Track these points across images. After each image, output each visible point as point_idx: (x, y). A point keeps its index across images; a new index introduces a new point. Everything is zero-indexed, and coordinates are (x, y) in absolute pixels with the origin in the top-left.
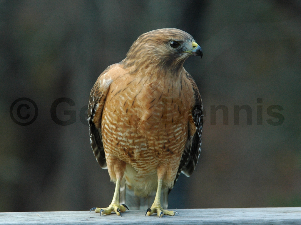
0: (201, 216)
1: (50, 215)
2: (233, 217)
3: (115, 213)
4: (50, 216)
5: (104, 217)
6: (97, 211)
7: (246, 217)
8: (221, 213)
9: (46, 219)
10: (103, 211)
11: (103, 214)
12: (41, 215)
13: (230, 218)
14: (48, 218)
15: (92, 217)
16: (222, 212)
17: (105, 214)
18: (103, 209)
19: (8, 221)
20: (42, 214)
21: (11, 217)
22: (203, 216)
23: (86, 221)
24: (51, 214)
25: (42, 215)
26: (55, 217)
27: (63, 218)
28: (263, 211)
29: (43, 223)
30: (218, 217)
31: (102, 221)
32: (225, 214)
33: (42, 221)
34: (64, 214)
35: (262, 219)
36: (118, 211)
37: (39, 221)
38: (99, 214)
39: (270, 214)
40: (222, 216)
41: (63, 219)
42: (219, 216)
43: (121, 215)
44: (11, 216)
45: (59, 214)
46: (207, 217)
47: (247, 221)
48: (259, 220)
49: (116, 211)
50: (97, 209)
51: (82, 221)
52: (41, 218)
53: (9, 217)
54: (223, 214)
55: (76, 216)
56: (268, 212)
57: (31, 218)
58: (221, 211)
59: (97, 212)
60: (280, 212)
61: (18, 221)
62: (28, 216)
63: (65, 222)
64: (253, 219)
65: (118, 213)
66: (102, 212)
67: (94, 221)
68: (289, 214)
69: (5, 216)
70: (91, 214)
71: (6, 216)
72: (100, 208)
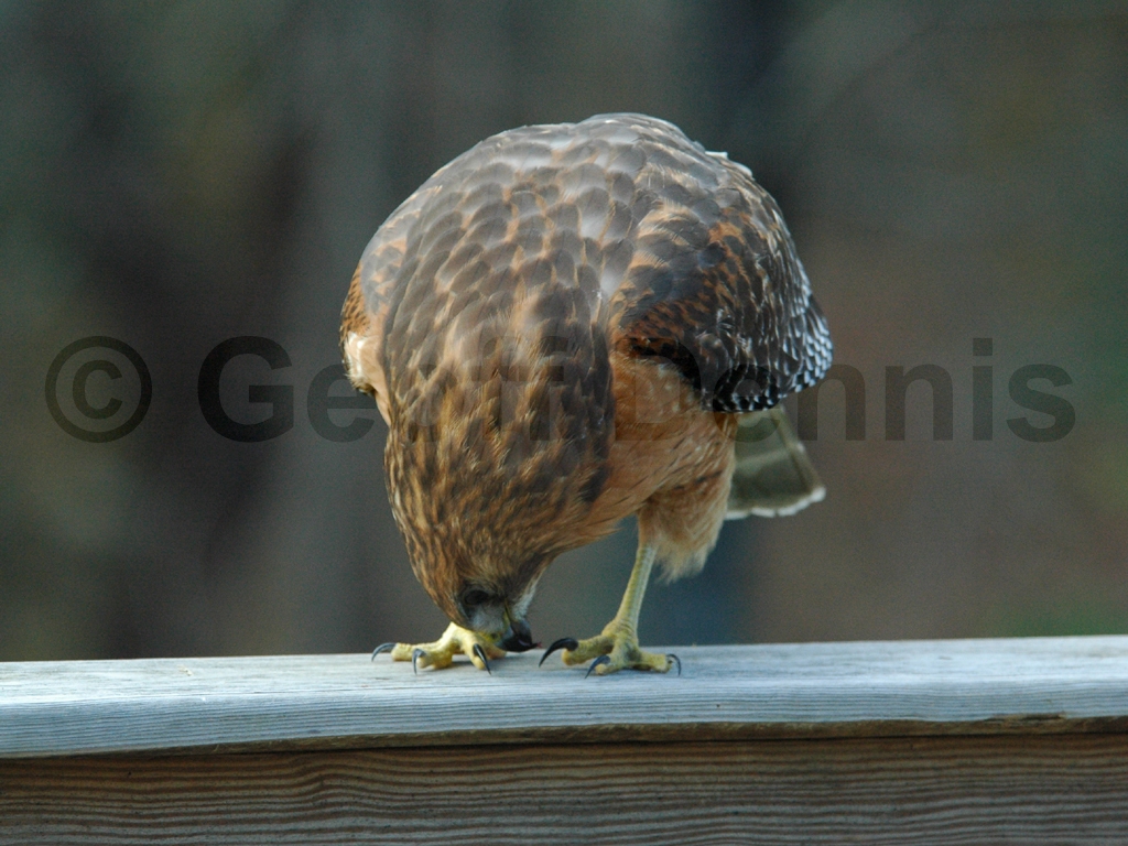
0: (786, 673)
1: (229, 670)
2: (905, 672)
3: (469, 663)
4: (230, 672)
5: (428, 677)
6: (399, 657)
7: (951, 672)
8: (859, 659)
9: (214, 684)
10: (423, 655)
11: (424, 666)
12: (195, 669)
13: (891, 676)
14: (222, 682)
15: (382, 676)
16: (863, 656)
17: (431, 667)
18: (421, 646)
19: (73, 692)
20: (198, 666)
21: (89, 677)
22: (791, 670)
23: (360, 693)
24: (231, 666)
25: (200, 670)
26: (246, 677)
27: (278, 680)
28: (1013, 651)
29: (204, 699)
30: (847, 674)
31: (419, 691)
32: (873, 664)
33: (198, 692)
34: (279, 667)
35: (1012, 679)
36: (476, 654)
37: (188, 693)
38: (410, 665)
39: (1039, 663)
40: (863, 670)
41: (275, 683)
42: (853, 669)
43: (487, 667)
44: (86, 674)
45: (261, 666)
46: (805, 674)
47: (954, 688)
48: (1001, 686)
49: (470, 655)
50: (400, 649)
51: (346, 693)
52: (196, 683)
53: (76, 678)
54: (866, 663)
55: (325, 674)
56: (1031, 653)
57: (160, 683)
58: (858, 652)
59: (399, 660)
60: (1077, 654)
61: (110, 692)
62: (147, 672)
63: (284, 696)
64: (978, 680)
65: (477, 661)
66: (418, 660)
67: (392, 692)
68: (1109, 661)
69: (64, 674)
70: (380, 667)
71: (68, 674)
72: (408, 646)
